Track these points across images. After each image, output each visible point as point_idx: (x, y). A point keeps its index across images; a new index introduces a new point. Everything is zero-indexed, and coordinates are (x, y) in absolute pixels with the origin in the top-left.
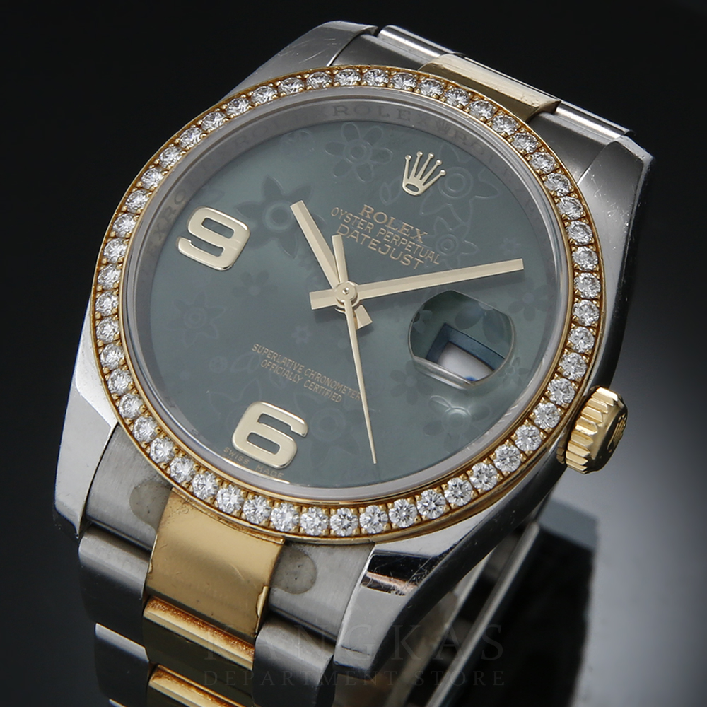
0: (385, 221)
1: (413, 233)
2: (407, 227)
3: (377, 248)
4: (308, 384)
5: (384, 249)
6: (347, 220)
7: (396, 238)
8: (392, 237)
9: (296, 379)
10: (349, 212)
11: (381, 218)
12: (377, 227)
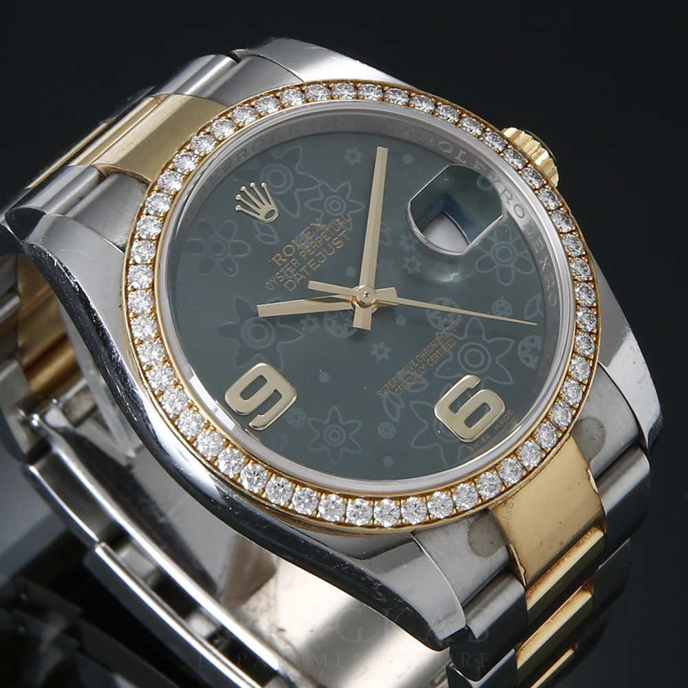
0: (294, 248)
1: (313, 229)
2: (306, 232)
3: (317, 263)
4: (430, 362)
5: (321, 258)
6: (281, 279)
7: (314, 244)
8: (311, 248)
9: (423, 370)
10: (274, 275)
11: (289, 251)
12: (297, 256)
